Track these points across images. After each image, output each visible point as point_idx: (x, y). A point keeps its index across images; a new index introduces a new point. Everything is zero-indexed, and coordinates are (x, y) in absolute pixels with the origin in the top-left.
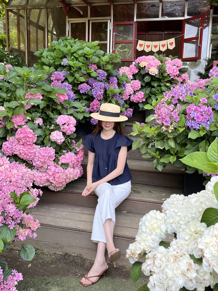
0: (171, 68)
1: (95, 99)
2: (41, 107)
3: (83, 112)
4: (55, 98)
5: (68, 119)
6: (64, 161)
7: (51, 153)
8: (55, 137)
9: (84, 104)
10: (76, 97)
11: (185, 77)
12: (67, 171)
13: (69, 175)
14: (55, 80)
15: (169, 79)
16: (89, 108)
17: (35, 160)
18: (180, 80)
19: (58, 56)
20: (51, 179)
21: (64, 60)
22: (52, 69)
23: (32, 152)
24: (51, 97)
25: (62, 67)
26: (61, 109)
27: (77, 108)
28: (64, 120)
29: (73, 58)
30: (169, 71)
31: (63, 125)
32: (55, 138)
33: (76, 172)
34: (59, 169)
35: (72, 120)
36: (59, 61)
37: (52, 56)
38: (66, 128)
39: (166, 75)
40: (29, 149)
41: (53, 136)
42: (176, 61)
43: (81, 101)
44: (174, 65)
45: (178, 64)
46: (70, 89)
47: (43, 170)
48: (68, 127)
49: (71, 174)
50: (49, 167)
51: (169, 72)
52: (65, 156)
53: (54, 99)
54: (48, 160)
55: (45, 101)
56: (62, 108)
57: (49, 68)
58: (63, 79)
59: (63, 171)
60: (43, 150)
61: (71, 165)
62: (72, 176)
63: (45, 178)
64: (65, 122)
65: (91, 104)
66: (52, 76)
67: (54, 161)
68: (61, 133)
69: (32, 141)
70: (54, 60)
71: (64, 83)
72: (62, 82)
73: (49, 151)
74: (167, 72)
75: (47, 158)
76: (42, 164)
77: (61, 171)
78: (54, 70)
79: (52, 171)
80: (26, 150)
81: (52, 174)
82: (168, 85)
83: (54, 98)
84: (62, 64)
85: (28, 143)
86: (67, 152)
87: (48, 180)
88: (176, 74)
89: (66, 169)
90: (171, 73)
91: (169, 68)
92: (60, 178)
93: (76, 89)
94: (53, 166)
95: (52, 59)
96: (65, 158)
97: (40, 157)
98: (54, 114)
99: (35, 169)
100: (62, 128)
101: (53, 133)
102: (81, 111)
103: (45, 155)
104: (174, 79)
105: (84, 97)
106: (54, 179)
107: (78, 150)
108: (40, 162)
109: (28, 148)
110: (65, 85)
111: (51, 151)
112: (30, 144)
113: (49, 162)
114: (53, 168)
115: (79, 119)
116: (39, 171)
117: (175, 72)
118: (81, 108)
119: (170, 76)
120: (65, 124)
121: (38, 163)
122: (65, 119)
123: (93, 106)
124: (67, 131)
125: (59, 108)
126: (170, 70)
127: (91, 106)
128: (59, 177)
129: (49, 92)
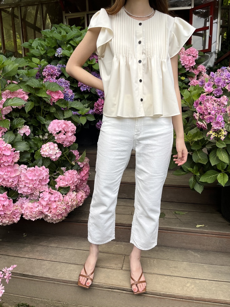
0: (186, 58)
1: (100, 98)
2: (27, 110)
3: (85, 115)
4: (46, 96)
5: (64, 126)
6: (63, 183)
7: (43, 175)
8: (47, 152)
9: (86, 105)
10: (76, 97)
11: (203, 69)
12: (67, 197)
13: (70, 203)
14: (47, 76)
15: (184, 72)
16: (93, 110)
17: (21, 186)
18: (196, 72)
19: (50, 45)
20: (45, 211)
21: (59, 50)
22: (44, 62)
23: (13, 176)
24: (40, 95)
25: (56, 60)
26: (56, 112)
27: (78, 110)
28: (59, 127)
29: (69, 47)
30: (183, 62)
31: (58, 133)
32: (47, 154)
33: (80, 196)
34: (56, 195)
35: (70, 127)
36: (52, 52)
37: (42, 46)
38: (62, 138)
39: (181, 68)
40: (8, 172)
41: (44, 150)
42: (191, 50)
43: (83, 101)
44: (189, 55)
45: (194, 54)
46: (67, 86)
47: (34, 198)
48: (64, 137)
49: (73, 200)
50: (41, 195)
51: (184, 64)
52: (64, 177)
53: (44, 99)
54: (38, 184)
55: (32, 101)
56: (57, 110)
57: (39, 60)
58: (58, 74)
59: (62, 198)
60: (30, 172)
61: (73, 187)
62: (75, 203)
63: (37, 209)
64: (60, 129)
65: (96, 104)
66: (44, 70)
67: (49, 184)
68: (56, 145)
69: (12, 161)
70: (45, 51)
71: (60, 79)
72: (57, 78)
73: (40, 173)
74: (181, 63)
75: (38, 183)
76: (30, 191)
77: (58, 199)
78: (47, 63)
79: (45, 199)
80: (5, 174)
81: (47, 204)
82: (184, 79)
83: (43, 97)
84: (56, 55)
85: (6, 164)
86: (67, 170)
87: (42, 213)
88: (192, 65)
89: (65, 194)
90: (187, 64)
91: (184, 59)
92: (58, 208)
93: (75, 86)
94: (48, 193)
95: (42, 49)
96: (64, 180)
97: (28, 181)
98: (46, 118)
99: (24, 197)
100: (56, 138)
101: (44, 147)
102: (83, 114)
103: (34, 179)
104: (190, 71)
105: (86, 96)
106: (50, 211)
107: (82, 166)
108: (27, 188)
109: (7, 170)
110: (61, 81)
111: (42, 172)
112: (9, 165)
113: (41, 188)
114: (47, 196)
115: (81, 124)
116: (29, 199)
117: (191, 63)
118: (82, 110)
119: (185, 68)
120: (60, 132)
121: (25, 190)
122: (59, 125)
123: (98, 107)
124: (63, 142)
125: (53, 110)
126: (185, 61)
127: (95, 106)
128: (56, 208)
129: (37, 89)
